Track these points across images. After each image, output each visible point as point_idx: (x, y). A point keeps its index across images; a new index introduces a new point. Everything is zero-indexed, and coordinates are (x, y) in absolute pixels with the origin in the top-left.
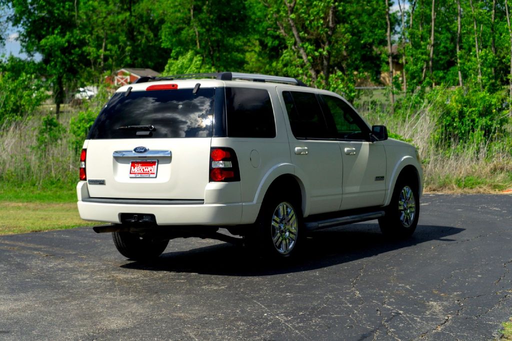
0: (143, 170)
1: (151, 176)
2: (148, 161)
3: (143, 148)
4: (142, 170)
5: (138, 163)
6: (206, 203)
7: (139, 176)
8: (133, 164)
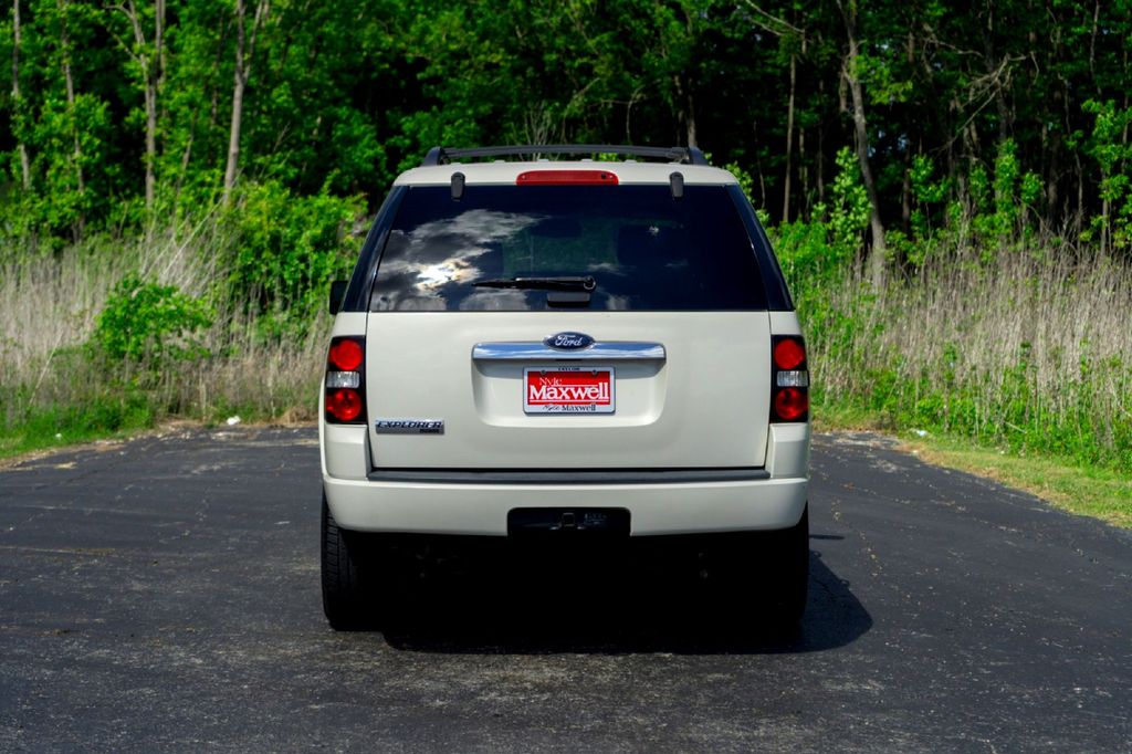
0: (569, 393)
1: (599, 408)
2: (582, 369)
3: (578, 336)
4: (564, 393)
5: (550, 375)
6: (776, 477)
7: (560, 409)
8: (534, 379)
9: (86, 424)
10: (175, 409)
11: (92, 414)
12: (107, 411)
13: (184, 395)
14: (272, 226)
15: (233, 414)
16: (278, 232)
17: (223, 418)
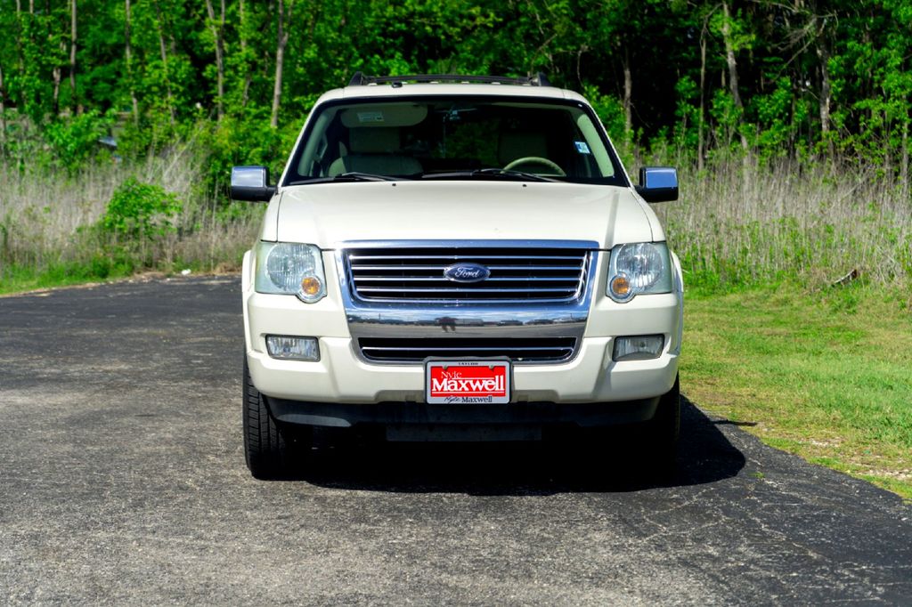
9: (83, 273)
10: (148, 265)
11: (89, 267)
12: (100, 266)
13: (156, 255)
14: (234, 147)
15: (186, 267)
16: (238, 149)
17: (179, 270)
